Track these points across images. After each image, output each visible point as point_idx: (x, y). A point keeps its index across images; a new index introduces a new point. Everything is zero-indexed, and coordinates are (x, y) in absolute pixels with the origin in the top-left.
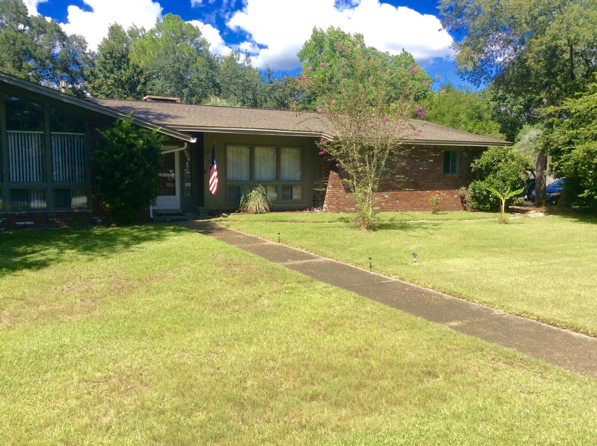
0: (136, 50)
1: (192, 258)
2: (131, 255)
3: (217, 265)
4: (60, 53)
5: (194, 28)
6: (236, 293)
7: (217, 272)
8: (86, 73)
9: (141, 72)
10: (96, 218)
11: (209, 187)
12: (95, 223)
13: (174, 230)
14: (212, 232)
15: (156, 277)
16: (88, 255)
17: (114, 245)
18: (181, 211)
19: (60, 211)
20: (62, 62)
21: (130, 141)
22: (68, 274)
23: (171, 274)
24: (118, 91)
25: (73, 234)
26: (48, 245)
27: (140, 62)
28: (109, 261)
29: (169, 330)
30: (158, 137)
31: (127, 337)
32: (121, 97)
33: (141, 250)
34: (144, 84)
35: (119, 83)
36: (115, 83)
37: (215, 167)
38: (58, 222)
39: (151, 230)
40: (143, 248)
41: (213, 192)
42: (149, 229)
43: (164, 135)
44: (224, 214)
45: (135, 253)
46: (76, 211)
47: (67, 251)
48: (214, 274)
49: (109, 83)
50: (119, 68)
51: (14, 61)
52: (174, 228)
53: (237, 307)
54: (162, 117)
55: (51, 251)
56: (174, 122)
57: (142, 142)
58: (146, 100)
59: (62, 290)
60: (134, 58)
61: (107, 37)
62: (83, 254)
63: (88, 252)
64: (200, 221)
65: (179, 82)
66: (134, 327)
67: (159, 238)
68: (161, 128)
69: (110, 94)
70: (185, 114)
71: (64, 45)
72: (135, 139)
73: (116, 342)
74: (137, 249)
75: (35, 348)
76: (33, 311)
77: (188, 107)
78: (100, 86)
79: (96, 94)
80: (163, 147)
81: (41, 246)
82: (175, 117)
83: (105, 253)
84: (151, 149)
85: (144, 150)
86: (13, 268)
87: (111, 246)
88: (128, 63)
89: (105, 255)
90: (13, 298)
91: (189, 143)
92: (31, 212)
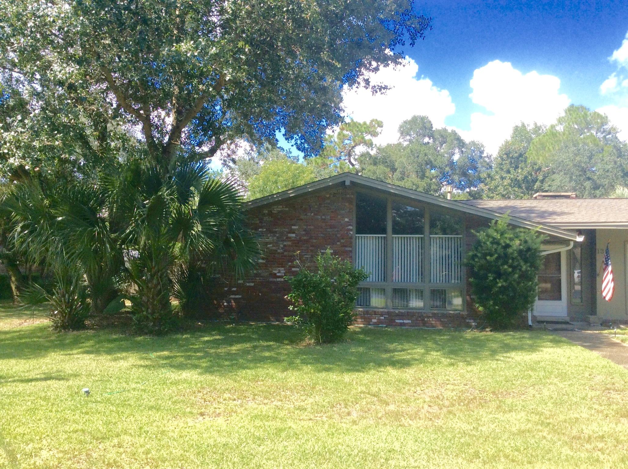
0: (535, 147)
1: (563, 376)
2: (494, 364)
3: (592, 388)
4: (459, 159)
5: (601, 116)
6: (607, 427)
7: (589, 396)
8: (483, 175)
9: (540, 169)
10: (470, 321)
11: (602, 292)
12: (469, 326)
13: (551, 341)
14: (600, 347)
15: (514, 392)
16: (451, 358)
17: (479, 351)
18: (568, 319)
19: (435, 312)
20: (460, 168)
21: (505, 242)
22: (426, 376)
23: (531, 391)
24: (514, 190)
25: (444, 335)
26: (417, 345)
27: (538, 159)
28: (469, 368)
29: (507, 457)
30: (537, 237)
31: (457, 456)
32: (518, 196)
33: (508, 360)
34: (542, 181)
35: (516, 183)
36: (511, 183)
37: (610, 268)
38: (433, 322)
39: (526, 338)
40: (509, 358)
41: (607, 299)
42: (523, 337)
43: (544, 233)
44: (622, 326)
45: (499, 362)
46: (451, 312)
47: (432, 353)
48: (584, 399)
49: (505, 184)
50: (517, 167)
51: (417, 171)
52: (554, 339)
53: (600, 445)
54: (546, 215)
55: (418, 351)
56: (559, 219)
57: (519, 242)
58: (536, 198)
59: (415, 392)
60: (531, 156)
61: (509, 139)
62: (446, 358)
63: (452, 356)
64: (589, 332)
65: (580, 175)
66: (469, 445)
67: (532, 348)
68: (541, 226)
69: (506, 195)
70: (575, 210)
71: (462, 151)
72: (511, 239)
73: (444, 458)
74: (502, 358)
75: (366, 448)
76: (381, 410)
77: (579, 202)
78: (496, 187)
79: (492, 195)
80: (542, 247)
81: (411, 345)
82: (562, 214)
83: (468, 359)
84: (529, 249)
85: (520, 252)
86: (380, 364)
87: (476, 352)
88: (525, 161)
89: (468, 361)
90: (369, 393)
91: (575, 242)
92: (410, 311)
